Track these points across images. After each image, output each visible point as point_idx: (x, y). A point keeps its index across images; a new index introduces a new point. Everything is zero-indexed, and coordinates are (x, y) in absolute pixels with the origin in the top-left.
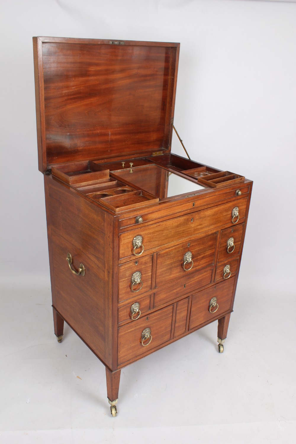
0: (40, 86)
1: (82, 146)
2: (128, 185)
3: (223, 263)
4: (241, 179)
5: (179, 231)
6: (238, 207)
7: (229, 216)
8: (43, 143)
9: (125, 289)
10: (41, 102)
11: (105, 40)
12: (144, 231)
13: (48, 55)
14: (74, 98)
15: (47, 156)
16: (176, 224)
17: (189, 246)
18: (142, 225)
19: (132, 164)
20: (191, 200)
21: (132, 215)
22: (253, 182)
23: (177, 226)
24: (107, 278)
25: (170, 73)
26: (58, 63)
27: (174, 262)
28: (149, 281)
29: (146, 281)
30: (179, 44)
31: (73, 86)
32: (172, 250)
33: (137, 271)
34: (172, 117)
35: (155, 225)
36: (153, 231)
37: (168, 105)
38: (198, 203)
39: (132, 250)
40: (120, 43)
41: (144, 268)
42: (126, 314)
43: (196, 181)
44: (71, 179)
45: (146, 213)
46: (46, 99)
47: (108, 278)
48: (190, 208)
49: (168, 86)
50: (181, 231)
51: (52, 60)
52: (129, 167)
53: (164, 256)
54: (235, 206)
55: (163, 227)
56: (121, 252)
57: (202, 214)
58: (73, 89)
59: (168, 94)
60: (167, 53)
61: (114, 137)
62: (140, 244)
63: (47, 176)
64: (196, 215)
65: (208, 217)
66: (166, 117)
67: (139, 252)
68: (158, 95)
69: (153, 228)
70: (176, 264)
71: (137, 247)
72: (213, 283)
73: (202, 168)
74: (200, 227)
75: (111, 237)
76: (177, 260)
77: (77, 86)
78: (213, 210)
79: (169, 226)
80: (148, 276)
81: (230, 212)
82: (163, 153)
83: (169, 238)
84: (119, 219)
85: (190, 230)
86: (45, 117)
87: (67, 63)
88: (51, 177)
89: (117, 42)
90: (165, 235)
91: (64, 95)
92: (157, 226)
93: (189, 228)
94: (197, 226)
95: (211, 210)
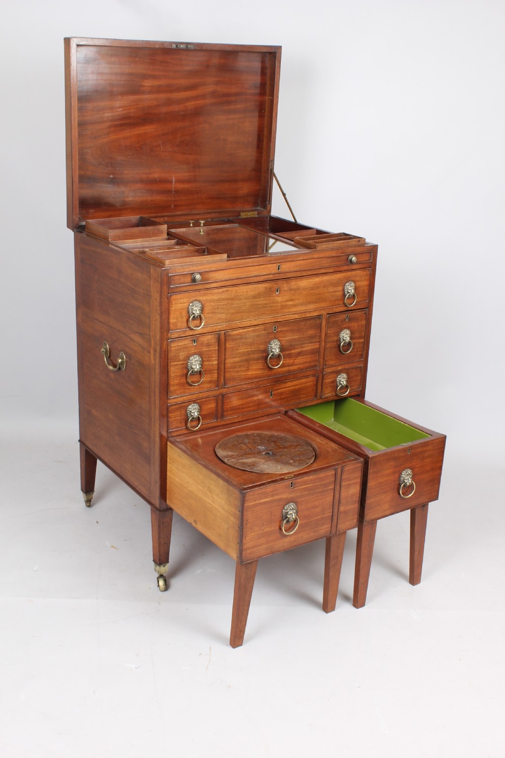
0: (73, 104)
1: (131, 197)
2: (190, 243)
3: (334, 369)
4: (359, 241)
5: (258, 305)
6: (355, 282)
7: (340, 293)
8: (74, 186)
9: (178, 378)
10: (73, 127)
11: (165, 42)
12: (204, 295)
13: (85, 63)
14: (121, 125)
15: (79, 207)
16: (253, 293)
17: (275, 330)
18: (200, 287)
19: (202, 222)
20: (275, 260)
21: (187, 270)
22: (377, 245)
23: (255, 297)
24: (153, 361)
25: (268, 92)
26: (99, 74)
27: (254, 352)
28: (214, 373)
29: (211, 373)
30: (280, 47)
31: (120, 108)
32: (248, 331)
33: (195, 354)
34: (271, 159)
35: (221, 290)
36: (218, 298)
37: (265, 141)
38: (285, 267)
39: (188, 321)
40: (187, 46)
41: (206, 351)
42: (179, 418)
43: (293, 243)
44: (112, 233)
45: (207, 270)
46: (81, 124)
47: (155, 360)
48: (273, 272)
49: (265, 110)
50: (261, 304)
51: (90, 70)
52: (199, 225)
53: (235, 339)
54: (348, 280)
55: (233, 295)
56: (172, 321)
57: (294, 284)
58: (119, 112)
59: (266, 123)
60: (263, 62)
61: (180, 186)
62: (198, 312)
63: (79, 234)
64: (284, 283)
65: (303, 290)
66: (263, 159)
67: (198, 325)
68: (250, 125)
69: (218, 293)
70: (256, 356)
71: (194, 317)
72: (319, 399)
73: (309, 231)
74: (290, 303)
75: (158, 298)
76: (258, 350)
77: (123, 107)
78: (312, 280)
79: (242, 294)
80: (213, 365)
81: (340, 288)
82: (258, 214)
83: (242, 312)
84: (169, 273)
85: (275, 305)
86: (79, 150)
87: (112, 74)
88: (84, 235)
89: (184, 45)
90: (236, 307)
91: (105, 119)
92: (223, 292)
93: (273, 303)
94: (287, 301)
95: (308, 281)
